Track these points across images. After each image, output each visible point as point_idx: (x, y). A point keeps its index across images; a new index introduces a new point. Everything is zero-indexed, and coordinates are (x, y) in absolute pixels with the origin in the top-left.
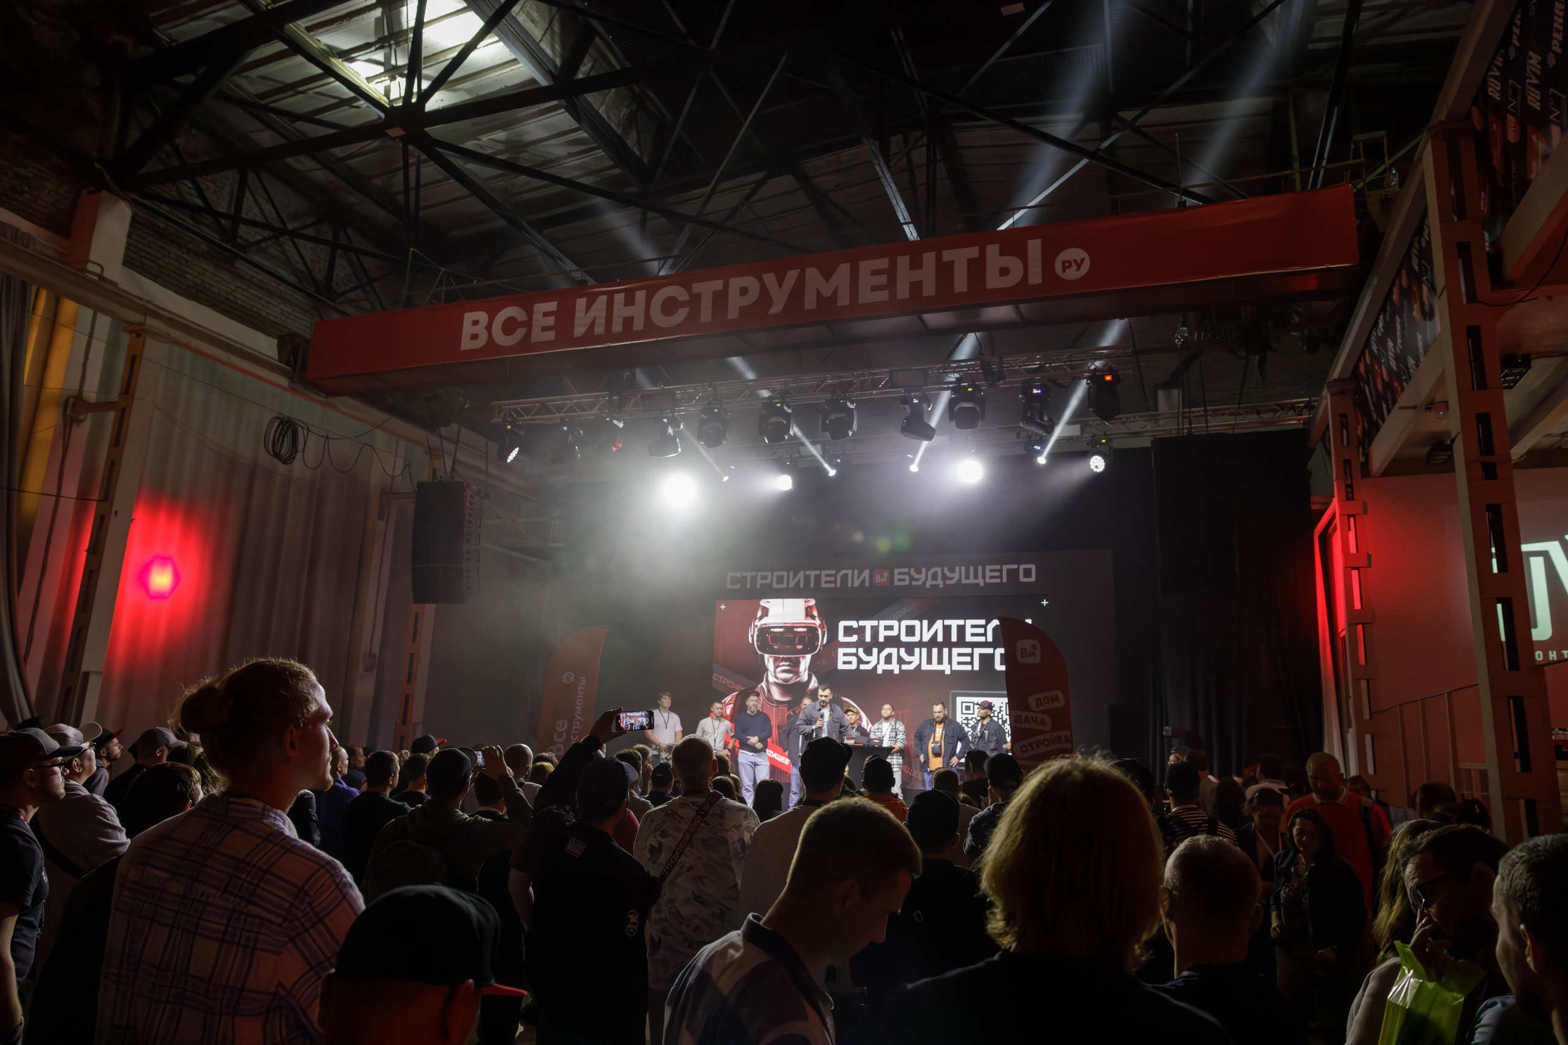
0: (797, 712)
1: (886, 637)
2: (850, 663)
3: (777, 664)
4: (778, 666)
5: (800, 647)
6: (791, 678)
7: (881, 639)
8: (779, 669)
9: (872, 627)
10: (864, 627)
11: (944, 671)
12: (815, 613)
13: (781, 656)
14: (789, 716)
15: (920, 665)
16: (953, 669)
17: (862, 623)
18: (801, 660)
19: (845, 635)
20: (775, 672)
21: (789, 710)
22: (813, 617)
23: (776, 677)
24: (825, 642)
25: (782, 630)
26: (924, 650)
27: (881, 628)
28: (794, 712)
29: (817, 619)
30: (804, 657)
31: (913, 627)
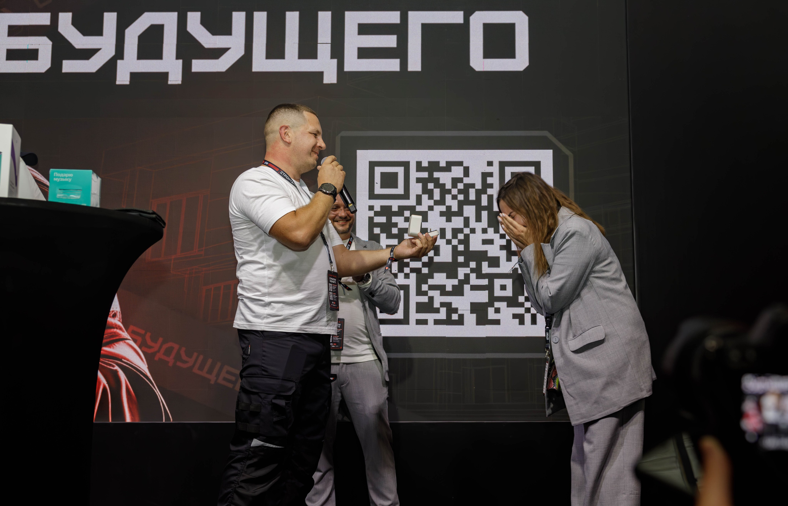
2: (32, 55)
11: (320, 74)
15: (246, 59)
16: (347, 68)
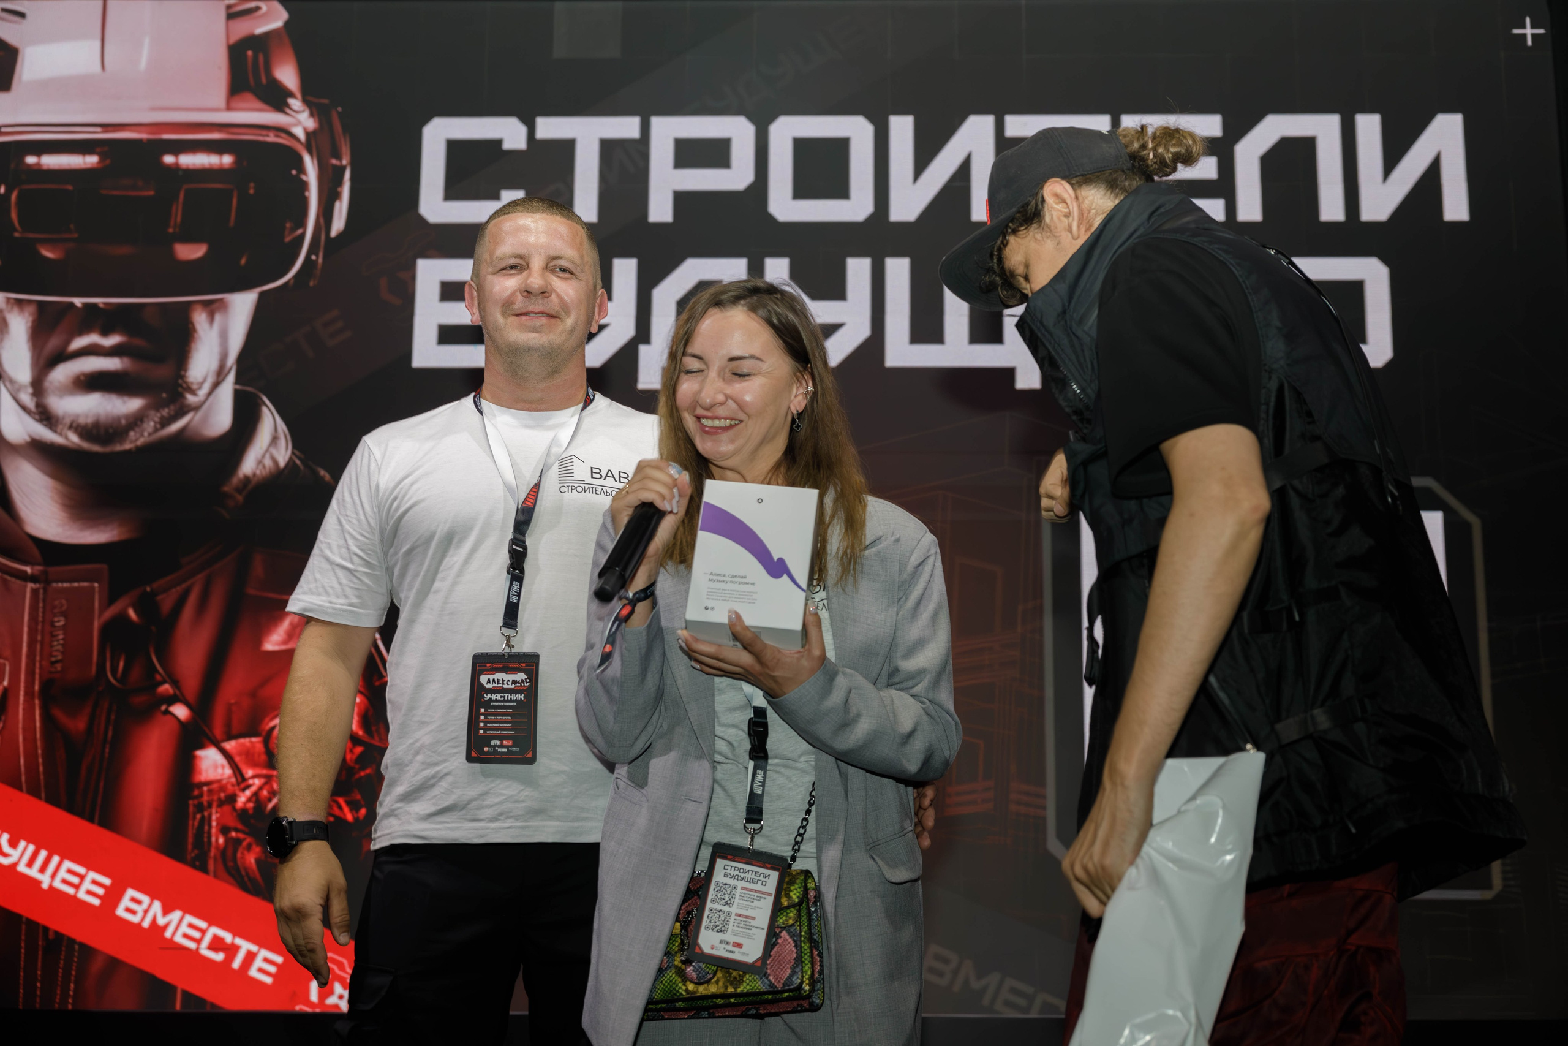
0: (166, 602)
1: (682, 199)
3: (53, 344)
4: (61, 356)
5: (191, 252)
6: (136, 420)
7: (661, 210)
8: (63, 373)
9: (608, 148)
10: (566, 148)
11: (1009, 373)
12: (287, 75)
13: (78, 302)
14: (115, 629)
15: (875, 343)
17: (549, 128)
18: (200, 319)
19: (454, 190)
20: (38, 386)
21: (111, 600)
22: (277, 98)
23: (45, 416)
24: (338, 224)
25: (92, 160)
26: (898, 270)
27: (661, 153)
28: (147, 605)
29: (295, 103)
30: (213, 309)
31: (840, 147)
